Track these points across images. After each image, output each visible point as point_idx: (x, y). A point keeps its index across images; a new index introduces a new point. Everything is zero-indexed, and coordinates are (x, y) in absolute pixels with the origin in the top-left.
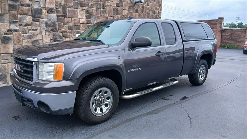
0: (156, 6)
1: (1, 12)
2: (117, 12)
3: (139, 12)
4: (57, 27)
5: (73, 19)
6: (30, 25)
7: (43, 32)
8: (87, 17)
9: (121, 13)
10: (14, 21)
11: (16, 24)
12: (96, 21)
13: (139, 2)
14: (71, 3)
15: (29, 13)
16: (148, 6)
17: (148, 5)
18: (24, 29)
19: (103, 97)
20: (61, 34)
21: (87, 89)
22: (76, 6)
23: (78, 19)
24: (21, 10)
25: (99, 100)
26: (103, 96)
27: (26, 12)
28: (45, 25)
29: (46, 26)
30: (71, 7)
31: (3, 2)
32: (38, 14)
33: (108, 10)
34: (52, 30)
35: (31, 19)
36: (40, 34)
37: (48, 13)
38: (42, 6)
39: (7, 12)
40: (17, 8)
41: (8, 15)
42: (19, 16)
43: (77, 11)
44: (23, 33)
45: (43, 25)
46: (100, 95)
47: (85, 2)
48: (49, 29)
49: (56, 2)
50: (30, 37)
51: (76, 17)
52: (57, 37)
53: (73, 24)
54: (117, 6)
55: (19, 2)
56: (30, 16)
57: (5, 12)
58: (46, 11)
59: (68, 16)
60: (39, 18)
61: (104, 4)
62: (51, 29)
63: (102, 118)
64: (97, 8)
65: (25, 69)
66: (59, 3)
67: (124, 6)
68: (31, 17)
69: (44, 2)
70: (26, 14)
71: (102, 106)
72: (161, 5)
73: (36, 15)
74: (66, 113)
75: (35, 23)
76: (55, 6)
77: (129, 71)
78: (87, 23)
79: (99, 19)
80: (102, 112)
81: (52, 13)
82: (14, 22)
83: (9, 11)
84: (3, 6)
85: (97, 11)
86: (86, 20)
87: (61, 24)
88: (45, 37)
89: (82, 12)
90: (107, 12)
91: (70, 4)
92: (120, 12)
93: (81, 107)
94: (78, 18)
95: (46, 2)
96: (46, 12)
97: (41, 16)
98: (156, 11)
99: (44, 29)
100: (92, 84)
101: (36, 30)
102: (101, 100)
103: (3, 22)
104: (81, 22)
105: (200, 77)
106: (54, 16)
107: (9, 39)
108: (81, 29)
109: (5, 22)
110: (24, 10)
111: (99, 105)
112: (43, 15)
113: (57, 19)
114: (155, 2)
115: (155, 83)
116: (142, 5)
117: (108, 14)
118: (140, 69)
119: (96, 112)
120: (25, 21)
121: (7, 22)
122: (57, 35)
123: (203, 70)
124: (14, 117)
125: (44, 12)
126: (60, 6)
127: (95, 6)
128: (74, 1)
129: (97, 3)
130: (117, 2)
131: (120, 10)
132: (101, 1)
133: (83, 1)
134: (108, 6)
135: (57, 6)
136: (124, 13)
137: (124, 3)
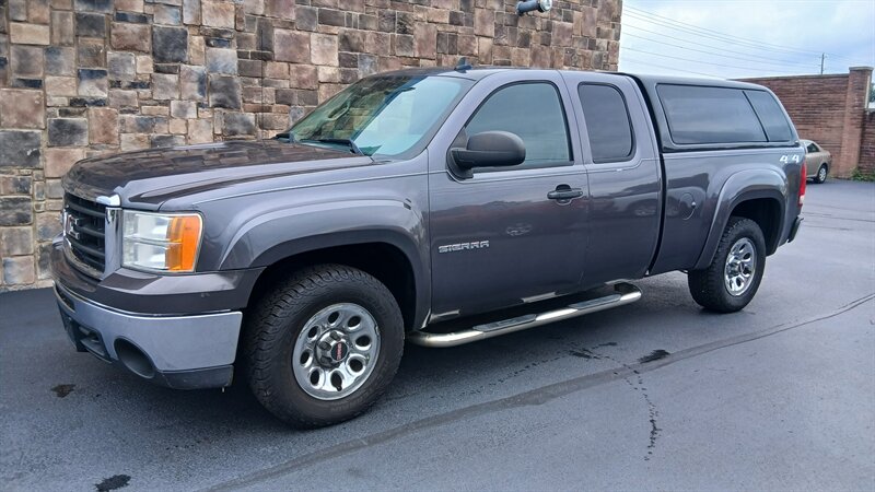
0: (599, 25)
1: (51, 41)
2: (451, 44)
3: (535, 43)
4: (239, 93)
5: (293, 67)
6: (148, 87)
7: (189, 110)
8: (343, 61)
9: (467, 48)
10: (92, 72)
11: (97, 80)
13: (532, 9)
14: (287, 11)
15: (143, 45)
16: (568, 25)
17: (568, 19)
18: (126, 98)
19: (344, 337)
20: (251, 117)
21: (283, 304)
22: (305, 24)
23: (313, 68)
24: (116, 35)
25: (329, 345)
26: (343, 331)
27: (134, 40)
28: (196, 86)
29: (201, 91)
30: (289, 25)
31: (57, 6)
32: (176, 47)
33: (418, 37)
34: (221, 104)
35: (150, 66)
36: (178, 115)
37: (208, 44)
38: (188, 19)
39: (71, 41)
40: (103, 28)
41: (73, 51)
42: (111, 54)
43: (308, 40)
44: (122, 112)
45: (189, 85)
46: (331, 329)
47: (335, 7)
48: (212, 99)
49: (236, 9)
50: (145, 126)
51: (305, 60)
52: (239, 128)
53: (294, 84)
54: (451, 23)
55: (113, 6)
56: (148, 53)
57: (64, 41)
58: (202, 38)
59: (276, 57)
60: (177, 61)
61: (405, 15)
62: (216, 100)
63: (335, 407)
64: (381, 29)
65: (86, 229)
66: (246, 12)
67: (477, 21)
68: (149, 58)
69: (197, 7)
70: (132, 48)
71: (337, 365)
72: (617, 19)
73: (168, 50)
74: (208, 382)
75: (165, 79)
76: (233, 23)
77: (444, 248)
78: (344, 82)
79: (387, 66)
80: (340, 389)
81: (222, 46)
82: (92, 75)
83: (77, 36)
84: (57, 20)
85: (378, 39)
86: (340, 71)
87: (251, 83)
88: (197, 126)
89: (327, 44)
90: (416, 44)
91: (284, 17)
92: (461, 42)
93: (261, 365)
94: (312, 64)
95: (201, 10)
96: (204, 42)
97: (184, 57)
98: (598, 41)
99: (192, 98)
100: (301, 290)
101: (167, 103)
102: (336, 345)
103: (57, 74)
104: (321, 78)
105: (734, 285)
106: (228, 56)
107: (74, 130)
108: (321, 101)
109: (63, 72)
110: (127, 34)
111: (327, 363)
112: (190, 53)
113: (239, 66)
114: (596, 10)
115: (552, 295)
116: (545, 20)
117: (420, 49)
118: (486, 243)
119: (317, 387)
120: (130, 71)
121: (69, 73)
122: (236, 121)
123: (747, 256)
124: (55, 389)
125: (196, 41)
126: (251, 21)
127: (374, 22)
128: (299, 6)
129: (380, 14)
130: (454, 10)
131: (463, 37)
132: (393, 6)
133: (332, 5)
134: (420, 22)
135: (237, 20)
136: (479, 47)
137: (480, 11)
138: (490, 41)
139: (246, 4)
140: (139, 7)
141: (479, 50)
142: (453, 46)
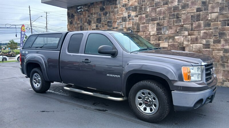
5: (144, 33)
8: (157, 30)
9: (205, 18)
12: (167, 32)
14: (143, 20)
22: (148, 22)
23: (149, 32)
33: (183, 18)
43: (148, 26)
51: (147, 31)
53: (144, 37)
54: (197, 11)
59: (141, 31)
61: (178, 13)
64: (169, 19)
78: (158, 35)
79: (171, 29)
85: (168, 22)
86: (156, 32)
89: (153, 26)
90: (182, 21)
91: (143, 22)
95: (126, 24)
104: (151, 34)
108: (151, 40)
117: (184, 22)
126: (135, 24)
127: (167, 18)
128: (146, 18)
129: (169, 15)
130: (198, 7)
131: (203, 15)
132: (174, 12)
133: (155, 16)
134: (184, 14)
135: (133, 25)
136: (211, 17)
137: (211, 4)
138: (217, 14)
139: (134, 21)
140: (116, 26)
141: (211, 18)
142: (198, 18)
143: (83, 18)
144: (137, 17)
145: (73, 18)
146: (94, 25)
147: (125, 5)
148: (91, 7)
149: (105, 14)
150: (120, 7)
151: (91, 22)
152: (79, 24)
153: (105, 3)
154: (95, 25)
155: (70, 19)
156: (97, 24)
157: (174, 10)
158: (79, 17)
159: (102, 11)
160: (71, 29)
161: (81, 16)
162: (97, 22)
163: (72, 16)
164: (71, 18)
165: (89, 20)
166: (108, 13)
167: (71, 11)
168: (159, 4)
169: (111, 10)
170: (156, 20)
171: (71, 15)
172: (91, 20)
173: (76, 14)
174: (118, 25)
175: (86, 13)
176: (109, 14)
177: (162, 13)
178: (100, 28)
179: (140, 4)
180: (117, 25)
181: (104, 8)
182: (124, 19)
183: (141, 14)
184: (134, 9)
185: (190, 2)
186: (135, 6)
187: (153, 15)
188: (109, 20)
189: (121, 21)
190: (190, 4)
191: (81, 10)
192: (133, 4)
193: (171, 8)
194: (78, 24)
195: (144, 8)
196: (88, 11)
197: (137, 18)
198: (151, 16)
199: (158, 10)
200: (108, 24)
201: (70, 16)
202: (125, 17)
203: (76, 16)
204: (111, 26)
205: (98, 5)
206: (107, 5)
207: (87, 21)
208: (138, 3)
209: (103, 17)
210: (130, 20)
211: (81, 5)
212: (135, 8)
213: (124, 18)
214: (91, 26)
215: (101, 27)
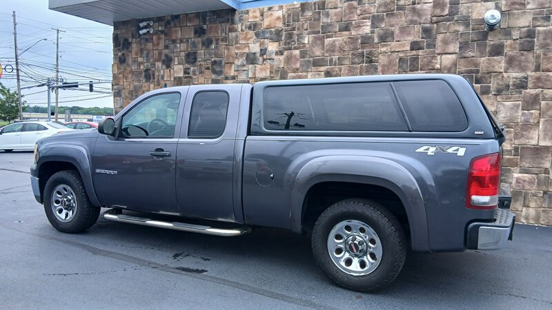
2: (411, 64)
3: (511, 51)
9: (428, 65)
14: (295, 63)
22: (305, 68)
30: (296, 70)
33: (382, 64)
43: (306, 76)
47: (323, 56)
54: (412, 49)
61: (371, 52)
64: (353, 63)
66: (275, 67)
67: (439, 43)
80: (66, 219)
85: (351, 70)
89: (317, 77)
90: (380, 68)
91: (294, 66)
92: (422, 61)
95: (255, 70)
117: (382, 71)
123: (372, 241)
126: (277, 71)
127: (348, 60)
128: (301, 60)
129: (352, 54)
130: (415, 40)
131: (424, 58)
132: (363, 48)
133: (321, 55)
134: (383, 53)
135: (271, 72)
136: (441, 62)
137: (442, 35)
138: (454, 56)
139: (275, 63)
140: (232, 73)
141: (441, 65)
142: (414, 65)
143: (153, 50)
144: (282, 54)
145: (127, 48)
146: (178, 70)
147: (254, 26)
148: (172, 24)
149: (207, 44)
150: (242, 30)
151: (171, 60)
152: (142, 63)
153: (208, 18)
154: (181, 69)
155: (119, 50)
156: (187, 66)
157: (362, 43)
158: (143, 47)
159: (199, 37)
160: (121, 76)
161: (148, 44)
162: (187, 62)
163: (124, 44)
164: (123, 49)
165: (166, 56)
166: (214, 42)
167: (124, 31)
168: (330, 29)
169: (221, 35)
170: (324, 63)
171: (122, 42)
172: (172, 55)
173: (134, 40)
174: (238, 71)
175: (159, 39)
176: (217, 44)
177: (337, 49)
178: (194, 77)
179: (288, 25)
180: (235, 71)
181: (205, 30)
182: (251, 59)
183: (290, 49)
184: (274, 37)
185: (398, 27)
186: (276, 30)
187: (318, 52)
188: (216, 59)
189: (245, 63)
190: (397, 32)
191: (148, 31)
192: (272, 26)
193: (357, 39)
194: (140, 64)
195: (298, 35)
196: (166, 35)
197: (282, 58)
198: (311, 54)
199: (328, 41)
200: (214, 67)
201: (120, 43)
202: (254, 54)
203: (134, 46)
204: (220, 73)
205: (190, 20)
206: (210, 22)
207: (163, 57)
208: (284, 24)
209: (203, 51)
210: (264, 60)
211: (149, 19)
212: (276, 34)
213: (252, 56)
214: (172, 71)
215: (197, 73)
